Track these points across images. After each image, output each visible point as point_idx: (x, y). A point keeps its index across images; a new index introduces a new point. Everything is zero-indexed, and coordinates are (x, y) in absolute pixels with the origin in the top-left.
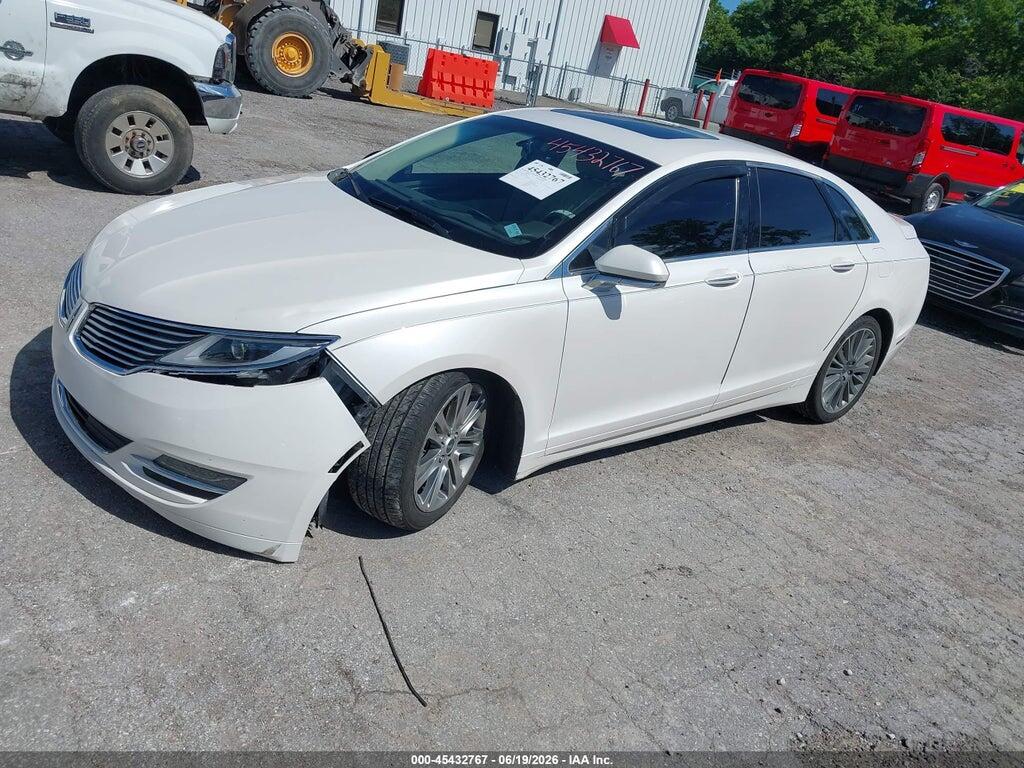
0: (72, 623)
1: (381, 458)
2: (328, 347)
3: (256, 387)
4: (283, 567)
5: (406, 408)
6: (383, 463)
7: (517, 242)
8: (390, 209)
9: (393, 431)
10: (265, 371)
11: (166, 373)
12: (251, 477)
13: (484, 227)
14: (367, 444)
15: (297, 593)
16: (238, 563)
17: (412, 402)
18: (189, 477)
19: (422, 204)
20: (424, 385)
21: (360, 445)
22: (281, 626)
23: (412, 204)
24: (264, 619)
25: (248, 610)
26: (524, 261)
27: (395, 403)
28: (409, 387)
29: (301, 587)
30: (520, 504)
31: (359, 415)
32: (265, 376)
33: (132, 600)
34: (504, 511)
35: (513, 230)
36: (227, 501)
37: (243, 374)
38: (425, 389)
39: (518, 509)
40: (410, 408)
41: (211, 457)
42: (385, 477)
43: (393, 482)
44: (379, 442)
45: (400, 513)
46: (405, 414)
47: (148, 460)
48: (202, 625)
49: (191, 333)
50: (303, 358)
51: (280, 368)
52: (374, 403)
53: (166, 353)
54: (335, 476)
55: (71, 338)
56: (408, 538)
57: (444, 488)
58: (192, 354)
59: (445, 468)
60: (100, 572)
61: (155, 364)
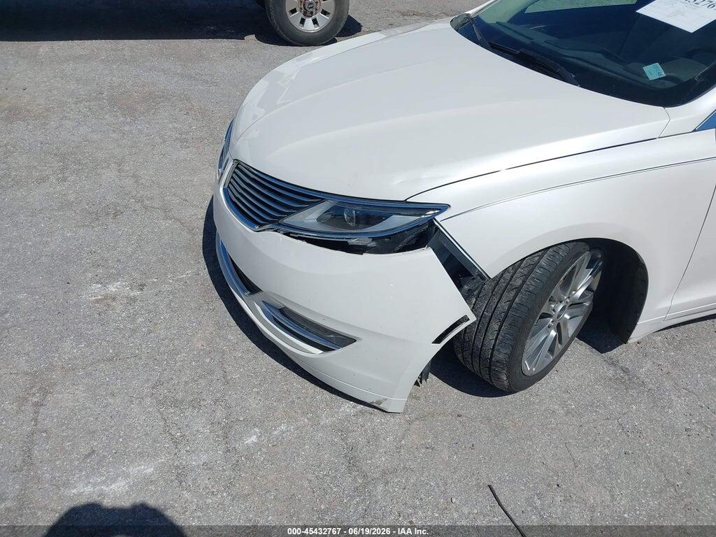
0: (204, 458)
1: (490, 331)
2: (437, 218)
3: (366, 255)
4: (389, 416)
5: (519, 282)
6: (491, 337)
7: (659, 86)
8: (510, 54)
9: (504, 305)
10: (374, 239)
11: (287, 234)
12: (360, 339)
13: (614, 69)
14: (473, 318)
15: (399, 448)
16: (348, 406)
17: (527, 276)
18: (307, 329)
19: (545, 45)
20: (541, 257)
21: (465, 319)
22: (380, 488)
23: (534, 47)
24: (365, 476)
25: (352, 463)
26: (669, 109)
27: (507, 276)
28: (524, 259)
29: (403, 442)
30: (628, 365)
31: (466, 287)
32: (373, 244)
33: (254, 439)
34: (611, 373)
35: (654, 72)
36: (338, 356)
37: (353, 241)
38: (543, 262)
39: (625, 371)
40: (524, 282)
41: (325, 318)
42: (493, 349)
43: (501, 356)
44: (488, 314)
45: (506, 383)
46: (519, 289)
47: (275, 308)
48: (310, 476)
49: (308, 198)
50: (411, 228)
51: (389, 237)
52: (482, 276)
53: (289, 214)
54: (439, 347)
55: (221, 190)
56: (510, 396)
57: (551, 350)
58: (309, 217)
59: (553, 333)
60: (233, 404)
61: (280, 224)
